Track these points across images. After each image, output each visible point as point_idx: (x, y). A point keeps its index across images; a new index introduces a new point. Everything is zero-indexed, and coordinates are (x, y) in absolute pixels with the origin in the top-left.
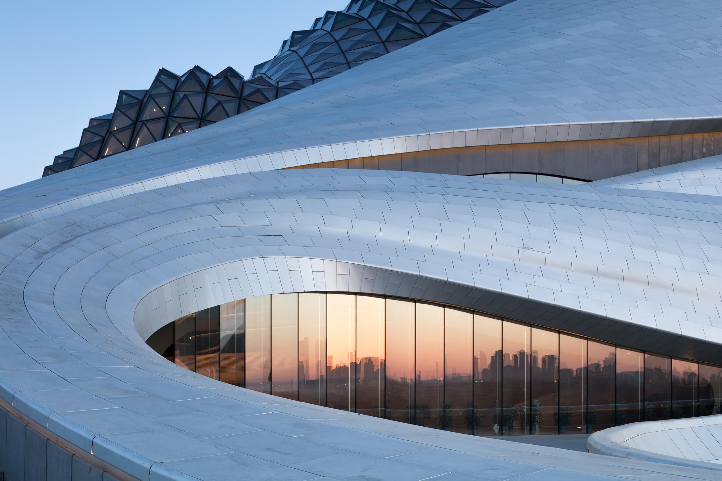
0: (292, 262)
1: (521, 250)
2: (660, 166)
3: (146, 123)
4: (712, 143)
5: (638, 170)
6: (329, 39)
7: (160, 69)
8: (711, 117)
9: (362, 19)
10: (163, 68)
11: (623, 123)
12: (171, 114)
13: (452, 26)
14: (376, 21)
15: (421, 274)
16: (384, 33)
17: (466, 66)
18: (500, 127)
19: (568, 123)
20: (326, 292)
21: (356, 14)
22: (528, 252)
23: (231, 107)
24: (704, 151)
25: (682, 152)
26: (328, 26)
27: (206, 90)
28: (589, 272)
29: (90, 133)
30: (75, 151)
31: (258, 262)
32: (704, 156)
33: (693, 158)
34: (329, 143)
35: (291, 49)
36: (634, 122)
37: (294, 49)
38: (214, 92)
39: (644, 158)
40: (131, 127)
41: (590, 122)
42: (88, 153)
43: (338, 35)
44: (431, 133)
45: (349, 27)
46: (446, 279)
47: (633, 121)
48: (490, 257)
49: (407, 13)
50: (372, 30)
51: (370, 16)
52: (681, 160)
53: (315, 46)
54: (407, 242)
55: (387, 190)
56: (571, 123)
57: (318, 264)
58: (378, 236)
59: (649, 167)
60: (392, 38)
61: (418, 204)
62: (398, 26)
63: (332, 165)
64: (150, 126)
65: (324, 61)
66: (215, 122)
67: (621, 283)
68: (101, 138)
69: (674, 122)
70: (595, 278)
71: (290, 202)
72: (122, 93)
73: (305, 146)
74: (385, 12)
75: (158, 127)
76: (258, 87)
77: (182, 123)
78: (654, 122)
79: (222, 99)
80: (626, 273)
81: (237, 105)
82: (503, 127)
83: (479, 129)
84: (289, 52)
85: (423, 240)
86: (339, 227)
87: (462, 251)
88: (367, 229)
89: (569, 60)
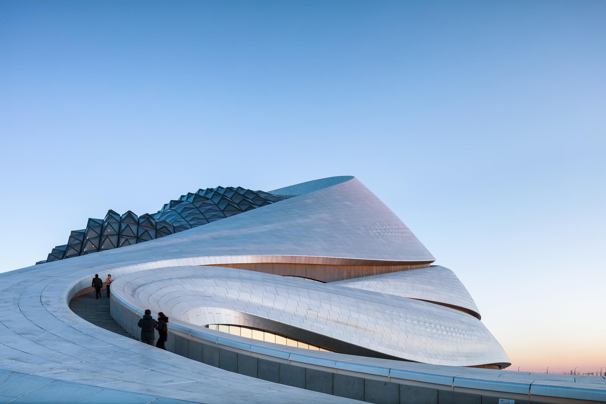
0: (218, 310)
1: (308, 310)
2: (351, 278)
3: (108, 237)
4: (369, 270)
5: (343, 280)
6: (192, 206)
7: (109, 210)
8: (371, 259)
9: (208, 199)
10: (111, 210)
11: (339, 258)
12: (120, 233)
13: (256, 208)
14: (216, 201)
15: (269, 319)
16: (222, 207)
17: (270, 227)
18: (291, 255)
19: (309, 256)
20: (229, 325)
21: (204, 196)
22: (311, 311)
23: (152, 233)
24: (367, 273)
25: (359, 273)
26: (191, 200)
27: (137, 223)
28: (335, 321)
29: (73, 238)
30: (66, 247)
31: (205, 308)
32: (366, 275)
33: (363, 276)
34: (219, 255)
35: (171, 208)
36: (343, 259)
37: (174, 208)
38: (142, 225)
39: (345, 274)
40: (98, 237)
41: (327, 257)
42: (74, 248)
43: (198, 205)
44: (263, 255)
45: (202, 202)
46: (279, 321)
47: (342, 258)
48: (296, 313)
49: (230, 198)
50: (215, 205)
51: (212, 198)
52: (358, 277)
53: (186, 209)
54: (262, 304)
55: (251, 279)
56: (319, 257)
57: (228, 311)
58: (250, 300)
59: (347, 279)
60: (226, 209)
61: (265, 287)
62: (229, 205)
63: (227, 265)
64: (111, 238)
65: (193, 217)
66: (147, 241)
67: (346, 326)
68: (80, 242)
69: (358, 260)
70: (337, 324)
71: (211, 281)
72: (90, 220)
73: (208, 256)
74: (221, 197)
75: (114, 239)
76: (165, 225)
77: (128, 239)
78: (350, 259)
79: (147, 229)
80: (348, 322)
81: (155, 233)
82: (292, 256)
83: (283, 255)
84: (170, 210)
85: (268, 303)
86: (233, 295)
87: (285, 310)
88: (245, 297)
89: (313, 229)
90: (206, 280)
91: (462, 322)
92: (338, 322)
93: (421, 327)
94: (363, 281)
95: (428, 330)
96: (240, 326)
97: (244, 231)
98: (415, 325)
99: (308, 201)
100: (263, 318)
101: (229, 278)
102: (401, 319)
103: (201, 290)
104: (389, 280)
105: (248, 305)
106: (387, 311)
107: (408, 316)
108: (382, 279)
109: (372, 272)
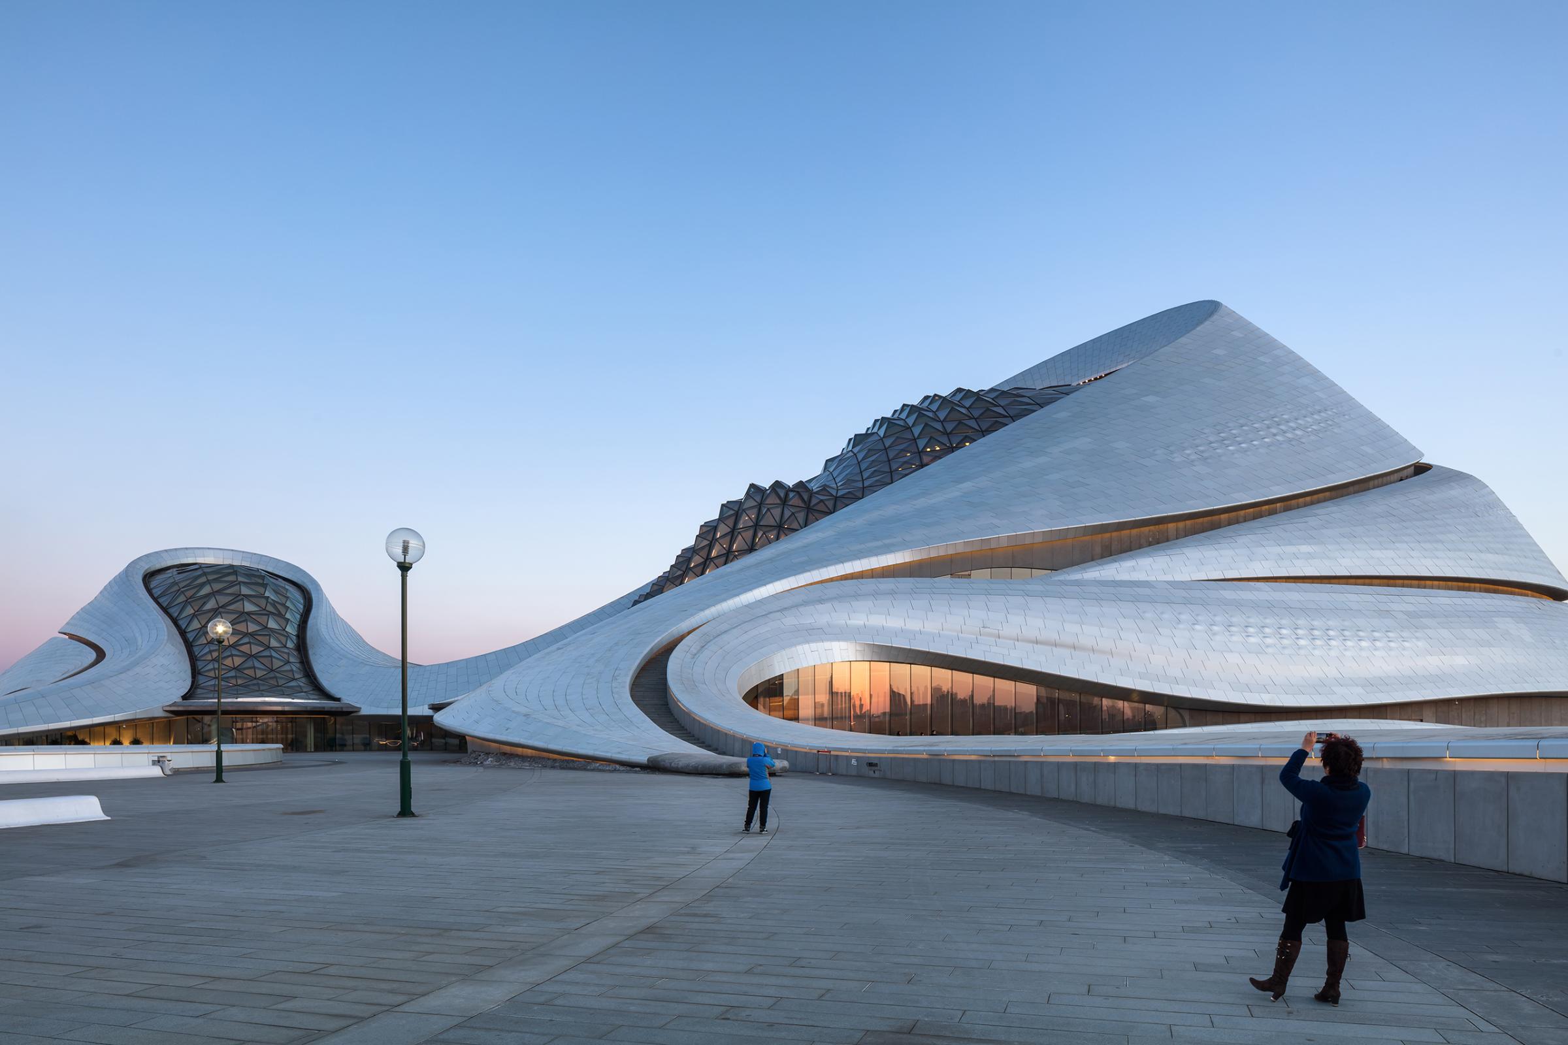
2: (1110, 555)
4: (1157, 533)
22: (987, 630)
24: (1151, 540)
25: (1131, 542)
32: (1150, 544)
33: (1140, 547)
39: (1097, 550)
48: (960, 635)
52: (1129, 550)
56: (1037, 531)
57: (843, 645)
58: (885, 624)
59: (1102, 557)
67: (1054, 648)
70: (1035, 645)
82: (983, 538)
85: (914, 625)
86: (859, 620)
93: (1232, 635)
94: (1121, 563)
95: (1252, 640)
98: (1215, 634)
100: (901, 648)
102: (1181, 626)
104: (1186, 550)
106: (1148, 615)
107: (1200, 618)
108: (1169, 552)
109: (1165, 534)
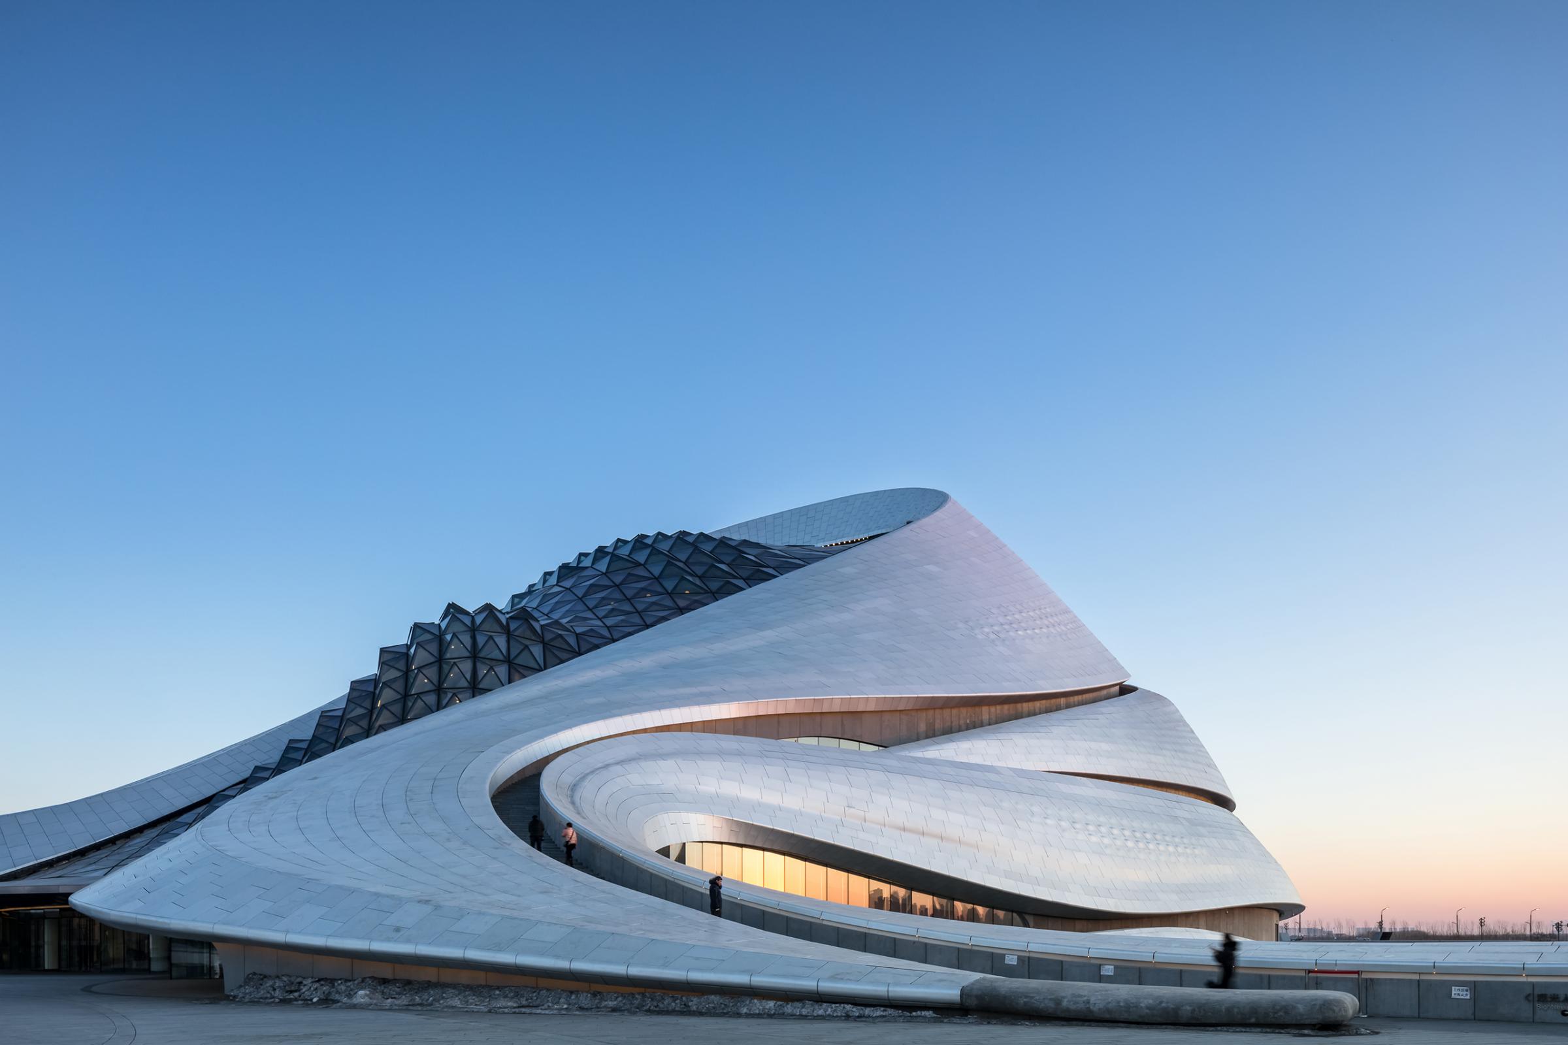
0: (685, 816)
1: (847, 809)
2: (934, 737)
3: (457, 663)
5: (918, 740)
6: (605, 581)
8: (977, 695)
9: (640, 566)
10: (450, 603)
11: (910, 697)
12: (477, 654)
15: (773, 828)
17: (770, 635)
18: (813, 698)
19: (849, 697)
20: (702, 842)
21: (629, 556)
22: (852, 810)
24: (969, 724)
25: (952, 722)
26: (602, 567)
28: (898, 828)
31: (665, 816)
32: (969, 729)
33: (960, 731)
34: (678, 706)
35: (559, 584)
36: (918, 697)
39: (923, 730)
40: (436, 664)
41: (884, 696)
45: (626, 572)
46: (792, 832)
47: (916, 696)
48: (823, 814)
49: (684, 564)
50: (654, 579)
51: (646, 562)
52: (949, 733)
53: (593, 590)
54: (760, 800)
55: (739, 754)
57: (700, 818)
58: (739, 795)
59: (927, 738)
60: (677, 591)
61: (766, 767)
62: (682, 579)
64: (461, 666)
69: (948, 697)
70: (903, 833)
71: (669, 764)
73: (659, 709)
74: (664, 562)
76: (560, 632)
79: (527, 642)
81: (542, 649)
83: (797, 698)
84: (559, 589)
85: (772, 798)
86: (710, 786)
87: (802, 809)
88: (730, 789)
89: (857, 636)
90: (661, 763)
91: (1175, 819)
92: (904, 829)
93: (1077, 833)
94: (956, 743)
95: (1094, 839)
96: (722, 843)
97: (719, 647)
98: (1064, 830)
99: (848, 570)
100: (762, 827)
101: (700, 754)
102: (1035, 819)
103: (654, 781)
104: (1012, 736)
105: (735, 802)
106: (1005, 805)
107: (1049, 812)
108: (1000, 736)
109: (980, 718)
